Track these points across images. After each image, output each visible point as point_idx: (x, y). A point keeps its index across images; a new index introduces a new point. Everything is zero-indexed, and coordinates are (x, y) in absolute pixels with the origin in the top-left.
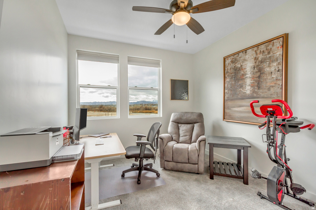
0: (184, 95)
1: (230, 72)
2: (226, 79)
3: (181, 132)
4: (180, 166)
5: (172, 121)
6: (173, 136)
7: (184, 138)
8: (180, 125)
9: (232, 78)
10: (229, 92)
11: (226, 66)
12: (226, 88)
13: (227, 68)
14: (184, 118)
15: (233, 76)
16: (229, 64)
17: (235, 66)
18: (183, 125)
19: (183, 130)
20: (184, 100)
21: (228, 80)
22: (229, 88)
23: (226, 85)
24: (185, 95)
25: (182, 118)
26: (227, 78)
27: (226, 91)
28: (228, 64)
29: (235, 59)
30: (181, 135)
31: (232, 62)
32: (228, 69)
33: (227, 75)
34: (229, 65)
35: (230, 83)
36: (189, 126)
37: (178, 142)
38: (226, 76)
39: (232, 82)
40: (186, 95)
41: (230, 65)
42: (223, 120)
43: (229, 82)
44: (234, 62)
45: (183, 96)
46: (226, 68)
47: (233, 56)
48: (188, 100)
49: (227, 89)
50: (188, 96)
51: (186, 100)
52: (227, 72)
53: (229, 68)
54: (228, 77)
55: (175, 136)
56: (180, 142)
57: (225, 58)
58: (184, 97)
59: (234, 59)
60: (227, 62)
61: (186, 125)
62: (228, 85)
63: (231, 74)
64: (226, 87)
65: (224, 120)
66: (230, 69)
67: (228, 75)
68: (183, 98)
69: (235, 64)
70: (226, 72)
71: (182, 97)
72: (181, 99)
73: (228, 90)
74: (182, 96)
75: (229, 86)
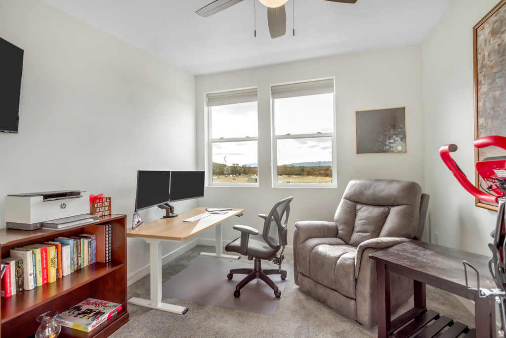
0: (392, 141)
1: (488, 63)
2: (479, 87)
3: (358, 223)
4: (321, 291)
5: (345, 198)
6: (339, 228)
7: (359, 236)
8: (358, 207)
9: (494, 80)
10: (487, 123)
11: (479, 52)
12: (480, 113)
13: (482, 55)
14: (369, 192)
15: (496, 73)
16: (486, 41)
17: (500, 42)
18: (365, 207)
19: (362, 218)
20: (392, 152)
21: (484, 88)
22: (488, 111)
23: (480, 104)
24: (395, 141)
25: (365, 192)
26: (483, 82)
27: (481, 121)
28: (483, 45)
29: (502, 21)
30: (356, 229)
31: (494, 33)
32: (484, 58)
33: (483, 73)
34: (486, 44)
35: (491, 95)
36: (376, 211)
37: (347, 241)
38: (480, 78)
39: (495, 91)
40: (400, 140)
41: (488, 43)
42: (476, 204)
43: (487, 93)
44: (499, 31)
45: (390, 143)
46: (479, 56)
47: (496, 16)
48: (406, 152)
49: (482, 116)
50: (405, 143)
51: (400, 152)
52: (482, 67)
53: (486, 54)
54: (484, 78)
55: (342, 229)
56: (351, 242)
57: (476, 28)
58: (392, 145)
59: (497, 24)
60: (481, 39)
61: (371, 208)
62: (484, 104)
63: (492, 68)
64: (480, 109)
65: (479, 204)
66: (489, 55)
67: (484, 76)
68: (390, 147)
69: (500, 38)
70: (479, 68)
71: (387, 147)
72: (385, 152)
73: (485, 119)
74: (387, 143)
75: (488, 104)
